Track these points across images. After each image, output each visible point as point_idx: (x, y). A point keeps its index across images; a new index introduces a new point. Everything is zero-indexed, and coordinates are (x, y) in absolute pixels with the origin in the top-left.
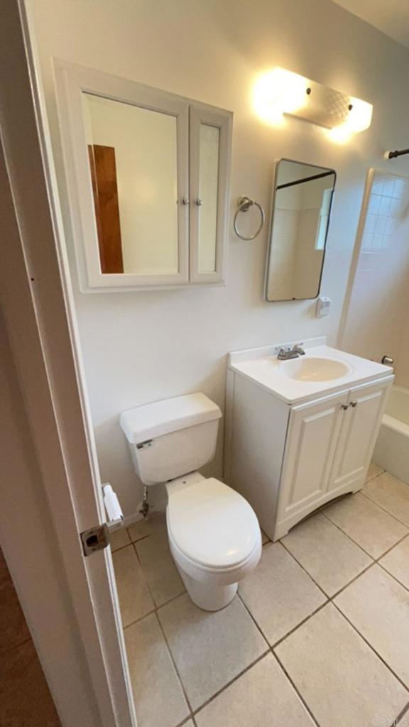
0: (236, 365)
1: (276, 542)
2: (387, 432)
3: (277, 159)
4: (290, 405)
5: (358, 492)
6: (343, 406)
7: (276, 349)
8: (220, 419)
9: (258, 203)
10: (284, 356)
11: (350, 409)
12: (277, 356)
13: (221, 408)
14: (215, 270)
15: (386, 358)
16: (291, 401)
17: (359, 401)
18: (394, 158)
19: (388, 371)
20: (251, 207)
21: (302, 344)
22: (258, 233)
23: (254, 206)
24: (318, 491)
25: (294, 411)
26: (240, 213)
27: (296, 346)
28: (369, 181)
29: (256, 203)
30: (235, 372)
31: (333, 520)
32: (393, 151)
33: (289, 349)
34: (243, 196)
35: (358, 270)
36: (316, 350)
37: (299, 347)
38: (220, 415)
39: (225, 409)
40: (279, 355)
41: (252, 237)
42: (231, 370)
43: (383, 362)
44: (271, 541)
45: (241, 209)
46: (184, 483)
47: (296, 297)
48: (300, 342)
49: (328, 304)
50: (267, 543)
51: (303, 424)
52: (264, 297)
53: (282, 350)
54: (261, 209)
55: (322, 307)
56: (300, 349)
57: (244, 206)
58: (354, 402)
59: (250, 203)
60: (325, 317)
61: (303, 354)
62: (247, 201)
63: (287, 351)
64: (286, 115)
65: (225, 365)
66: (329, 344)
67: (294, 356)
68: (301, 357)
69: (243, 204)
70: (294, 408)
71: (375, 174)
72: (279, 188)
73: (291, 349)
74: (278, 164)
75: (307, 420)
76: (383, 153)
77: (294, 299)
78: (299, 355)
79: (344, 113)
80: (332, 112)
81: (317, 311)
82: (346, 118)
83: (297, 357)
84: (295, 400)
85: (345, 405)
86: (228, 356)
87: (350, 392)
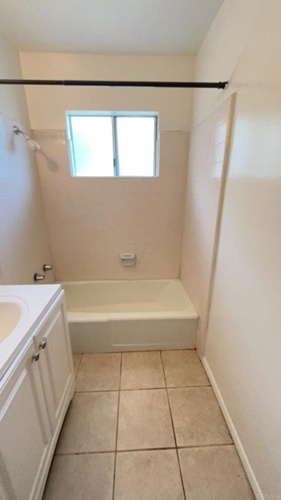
6: (33, 358)
15: (47, 267)
17: (47, 335)
19: (58, 289)
58: (43, 343)
87: (34, 338)
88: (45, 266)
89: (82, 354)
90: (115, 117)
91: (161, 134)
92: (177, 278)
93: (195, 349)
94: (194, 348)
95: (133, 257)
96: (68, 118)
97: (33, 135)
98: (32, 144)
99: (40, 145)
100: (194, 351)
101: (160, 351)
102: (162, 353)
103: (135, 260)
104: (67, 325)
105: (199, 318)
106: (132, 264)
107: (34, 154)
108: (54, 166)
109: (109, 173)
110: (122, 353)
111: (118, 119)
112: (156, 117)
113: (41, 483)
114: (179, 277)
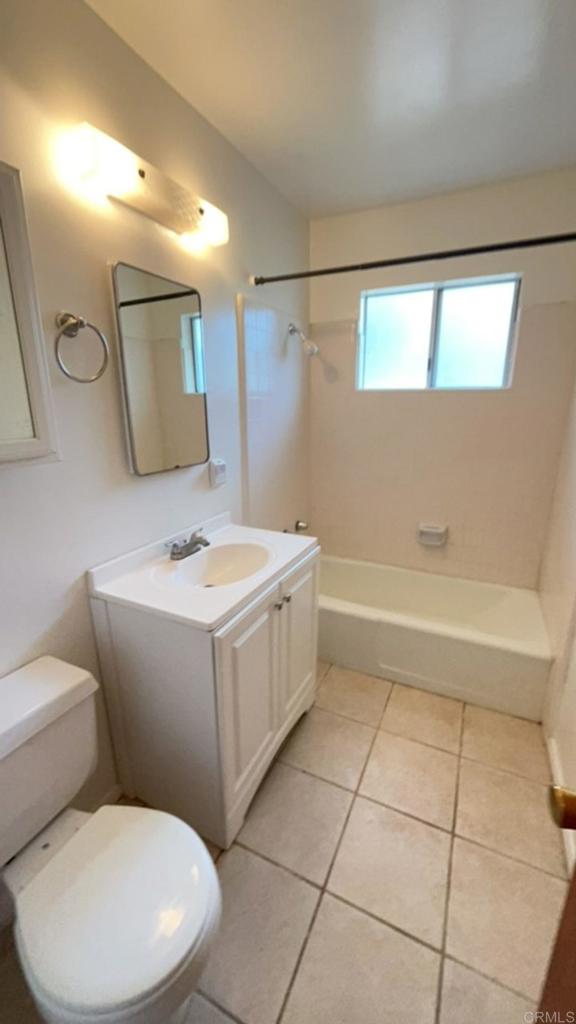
0: (104, 587)
1: (231, 848)
2: (327, 616)
3: (111, 262)
4: (211, 631)
5: (313, 706)
6: (276, 606)
7: (166, 545)
8: (96, 694)
9: (92, 324)
10: (180, 553)
11: (285, 605)
12: (169, 556)
13: (95, 676)
14: (35, 436)
15: (301, 524)
16: (210, 625)
17: (292, 591)
18: (260, 286)
19: (313, 544)
20: (80, 330)
21: (201, 530)
22: (102, 370)
23: (87, 328)
24: (270, 734)
25: (218, 638)
26: (63, 339)
27: (194, 535)
28: (240, 309)
29: (89, 325)
30: (106, 601)
31: (296, 765)
32: (259, 277)
33: (185, 541)
34: (64, 311)
35: (249, 420)
36: (222, 534)
37: (199, 535)
38: (95, 686)
39: (100, 672)
40: (173, 554)
41: (93, 378)
42: (97, 598)
43: (298, 529)
44: (222, 851)
45: (64, 333)
46: (46, 846)
47: (180, 465)
48: (197, 527)
49: (223, 468)
50: (218, 857)
51: (234, 650)
52: (132, 471)
53: (175, 546)
54: (99, 334)
55: (217, 473)
56: (200, 538)
57: (69, 328)
58: (288, 595)
59: (80, 324)
60: (223, 486)
61: (207, 544)
62: (72, 321)
63: (183, 544)
64: (112, 199)
65: (86, 593)
66: (235, 521)
67: (195, 549)
68: (204, 549)
69: (66, 325)
70: (218, 634)
71: (245, 302)
72: (124, 304)
73: (188, 541)
74: (114, 270)
75: (238, 644)
76: (247, 276)
77: (177, 467)
78: (202, 547)
79: (195, 216)
80: (180, 212)
81: (211, 478)
82: (199, 223)
83: (199, 549)
84: (215, 622)
85: (280, 602)
86: (87, 577)
87: (280, 584)
88: (298, 522)
89: (332, 665)
90: (439, 292)
91: (523, 313)
92: (531, 589)
93: (540, 723)
94: (537, 720)
95: (442, 530)
96: (362, 301)
97: (311, 331)
98: (309, 346)
99: (318, 346)
100: (535, 726)
101: (465, 704)
102: (468, 707)
103: (444, 537)
104: (316, 611)
105: (552, 662)
106: (439, 544)
107: (307, 359)
108: (332, 373)
109: (419, 382)
110: (394, 683)
111: (446, 294)
112: (519, 282)
113: (261, 764)
114: (537, 587)
